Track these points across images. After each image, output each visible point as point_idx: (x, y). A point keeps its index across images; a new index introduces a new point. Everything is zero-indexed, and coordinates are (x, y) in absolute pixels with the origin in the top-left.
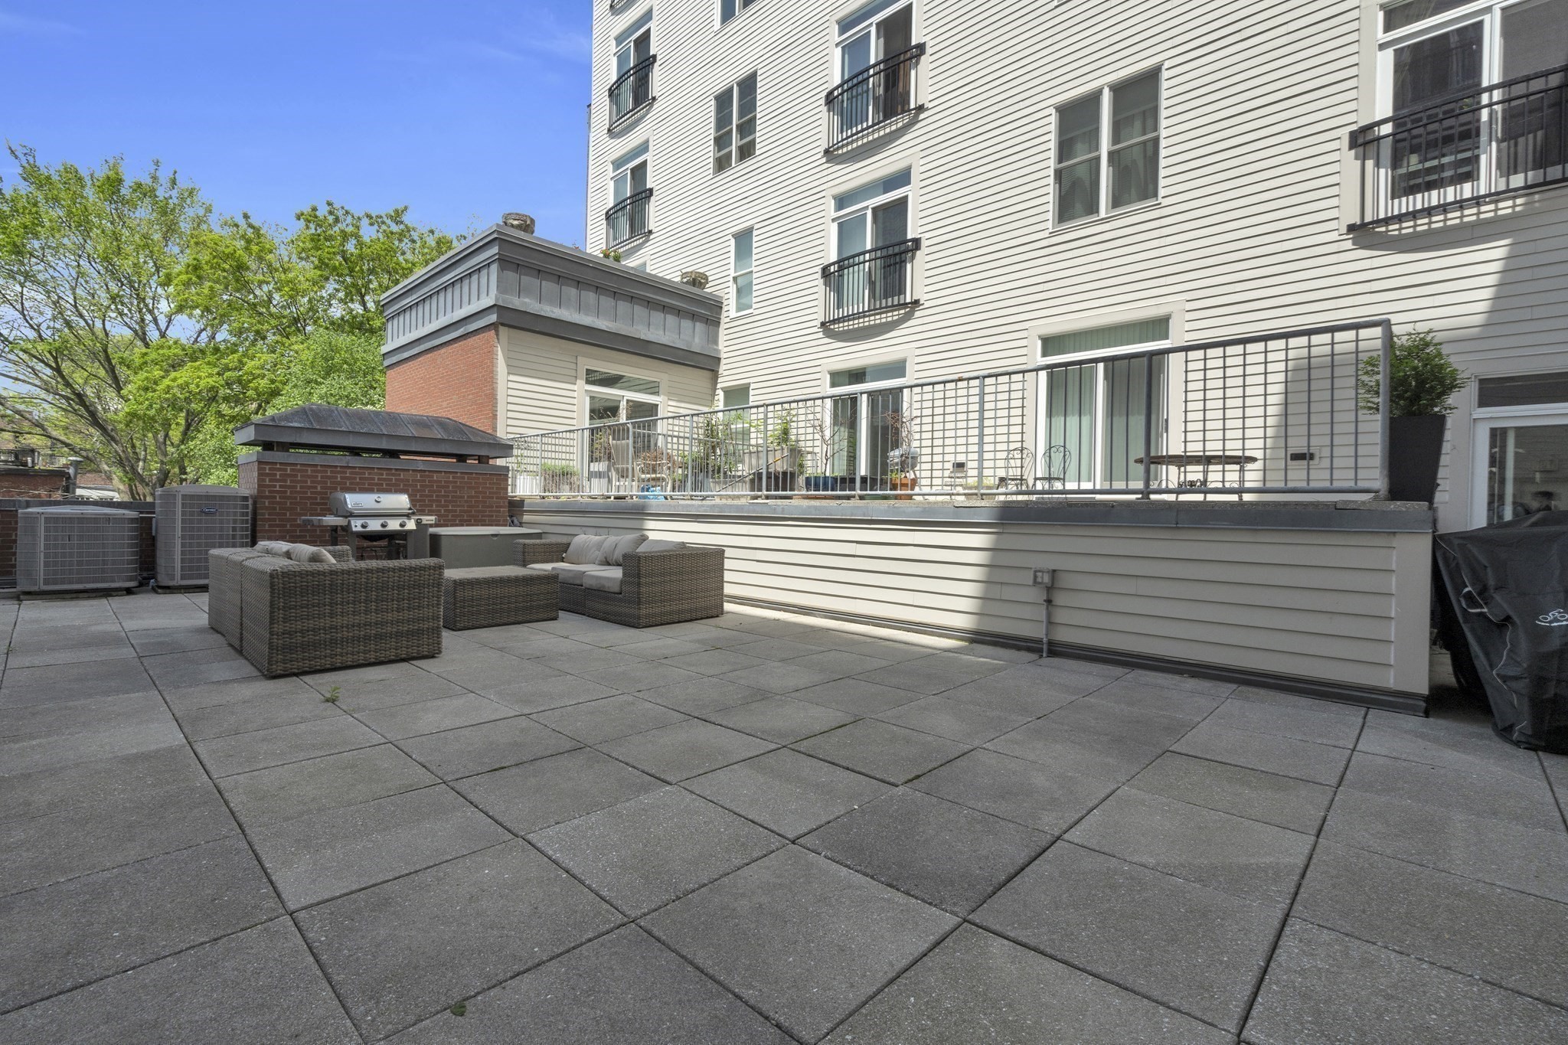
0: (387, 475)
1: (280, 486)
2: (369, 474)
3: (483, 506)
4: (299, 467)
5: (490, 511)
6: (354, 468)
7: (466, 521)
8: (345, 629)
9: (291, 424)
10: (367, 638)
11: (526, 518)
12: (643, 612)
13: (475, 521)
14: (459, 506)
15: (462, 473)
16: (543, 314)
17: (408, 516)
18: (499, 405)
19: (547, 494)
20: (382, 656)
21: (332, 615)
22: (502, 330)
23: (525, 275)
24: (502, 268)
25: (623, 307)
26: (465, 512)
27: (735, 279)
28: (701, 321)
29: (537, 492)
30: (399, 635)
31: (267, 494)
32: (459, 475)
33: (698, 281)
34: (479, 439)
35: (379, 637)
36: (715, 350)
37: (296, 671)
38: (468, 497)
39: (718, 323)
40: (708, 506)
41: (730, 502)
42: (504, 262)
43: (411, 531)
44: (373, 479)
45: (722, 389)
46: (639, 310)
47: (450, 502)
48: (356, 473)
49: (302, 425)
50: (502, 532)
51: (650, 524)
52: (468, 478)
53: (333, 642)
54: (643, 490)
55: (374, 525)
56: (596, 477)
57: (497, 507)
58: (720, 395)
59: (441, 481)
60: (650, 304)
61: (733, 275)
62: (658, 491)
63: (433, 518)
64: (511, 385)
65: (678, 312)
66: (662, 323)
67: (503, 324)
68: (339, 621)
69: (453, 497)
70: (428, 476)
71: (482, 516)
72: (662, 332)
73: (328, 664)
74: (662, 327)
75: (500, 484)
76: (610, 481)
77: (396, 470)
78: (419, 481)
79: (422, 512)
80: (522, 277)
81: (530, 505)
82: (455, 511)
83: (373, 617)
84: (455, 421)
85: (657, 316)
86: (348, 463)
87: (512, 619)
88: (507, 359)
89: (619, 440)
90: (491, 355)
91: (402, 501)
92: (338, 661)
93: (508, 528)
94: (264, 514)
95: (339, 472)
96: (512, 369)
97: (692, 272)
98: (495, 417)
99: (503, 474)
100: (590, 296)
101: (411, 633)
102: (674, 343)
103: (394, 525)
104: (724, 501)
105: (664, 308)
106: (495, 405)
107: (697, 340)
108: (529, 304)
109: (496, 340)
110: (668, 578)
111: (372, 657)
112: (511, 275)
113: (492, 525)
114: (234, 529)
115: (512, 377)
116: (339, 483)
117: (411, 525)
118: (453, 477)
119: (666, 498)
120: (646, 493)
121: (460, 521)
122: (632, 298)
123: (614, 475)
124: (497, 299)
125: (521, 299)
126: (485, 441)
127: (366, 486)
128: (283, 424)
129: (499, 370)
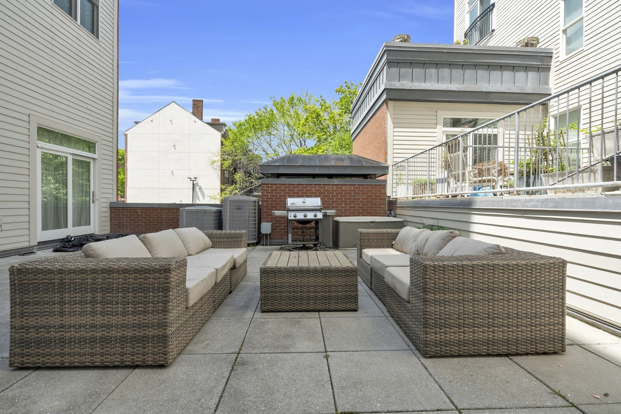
0: (319, 188)
1: (271, 196)
2: (310, 187)
3: (371, 204)
4: (278, 185)
5: (375, 207)
6: (303, 185)
7: (361, 213)
8: (72, 329)
9: (275, 164)
10: (93, 340)
11: (398, 211)
12: (432, 337)
13: (366, 213)
14: (357, 204)
15: (358, 185)
16: (414, 88)
17: (320, 210)
18: (388, 146)
19: (416, 196)
20: (108, 360)
21: (62, 314)
22: (390, 103)
23: (402, 68)
24: (389, 67)
25: (469, 73)
26: (361, 208)
27: (564, 31)
28: (532, 71)
29: (410, 195)
30: (123, 340)
31: (265, 199)
32: (357, 186)
33: (530, 43)
34: (369, 165)
35: (105, 340)
36: (546, 89)
37: (30, 365)
38: (362, 199)
39: (548, 69)
40: (538, 201)
41: (569, 195)
42: (390, 63)
43: (320, 219)
44: (312, 190)
45: (552, 116)
46: (482, 73)
47: (352, 202)
48: (304, 188)
49: (280, 164)
50: (376, 221)
51: (476, 218)
52: (362, 188)
53: (62, 341)
54: (475, 189)
55: (300, 216)
56: (440, 183)
57: (379, 205)
58: (552, 121)
59: (347, 190)
60: (490, 67)
61: (562, 28)
62: (488, 189)
63: (333, 211)
64: (395, 134)
65: (513, 68)
66: (500, 78)
67: (390, 100)
68: (67, 320)
69: (353, 199)
70: (340, 188)
71: (371, 210)
72: (499, 85)
73: (57, 360)
74: (500, 81)
75: (381, 191)
76: (449, 184)
77: (323, 185)
78: (335, 191)
79: (328, 208)
80: (401, 69)
81: (401, 203)
82: (355, 207)
83: (99, 319)
84: (359, 156)
85: (495, 75)
86: (300, 182)
87: (311, 307)
88: (393, 119)
89: (452, 153)
90: (384, 119)
91: (316, 202)
92: (67, 360)
93: (387, 217)
94: (264, 209)
95: (296, 187)
96: (396, 125)
97: (524, 39)
98: (386, 153)
99: (383, 185)
100: (445, 72)
101: (135, 340)
102: (509, 89)
103: (310, 216)
104: (560, 195)
105: (502, 67)
106: (386, 147)
107: (529, 84)
108: (406, 84)
109: (387, 110)
110: (468, 296)
111: (98, 360)
112: (395, 70)
113: (376, 216)
114: (249, 217)
115: (396, 130)
116: (296, 193)
117: (320, 216)
118: (354, 188)
119: (495, 195)
120: (477, 191)
121: (358, 213)
122: (476, 66)
123: (452, 181)
124: (386, 85)
125: (400, 82)
126: (372, 165)
127: (309, 194)
128: (272, 164)
129: (388, 126)
